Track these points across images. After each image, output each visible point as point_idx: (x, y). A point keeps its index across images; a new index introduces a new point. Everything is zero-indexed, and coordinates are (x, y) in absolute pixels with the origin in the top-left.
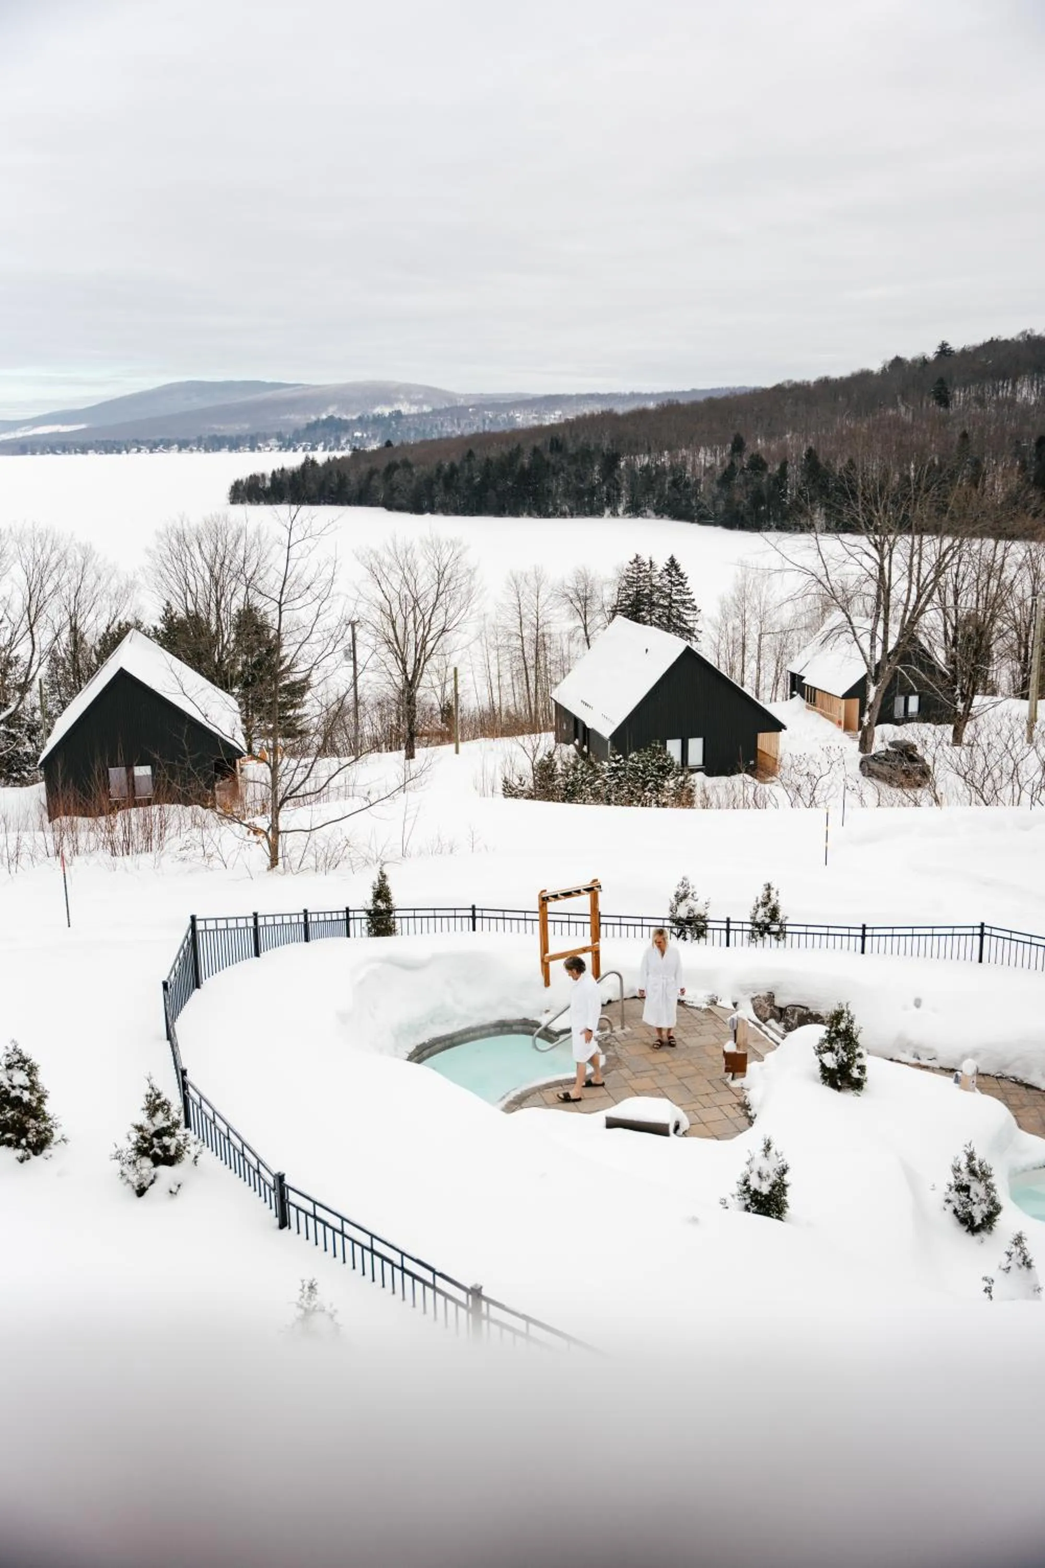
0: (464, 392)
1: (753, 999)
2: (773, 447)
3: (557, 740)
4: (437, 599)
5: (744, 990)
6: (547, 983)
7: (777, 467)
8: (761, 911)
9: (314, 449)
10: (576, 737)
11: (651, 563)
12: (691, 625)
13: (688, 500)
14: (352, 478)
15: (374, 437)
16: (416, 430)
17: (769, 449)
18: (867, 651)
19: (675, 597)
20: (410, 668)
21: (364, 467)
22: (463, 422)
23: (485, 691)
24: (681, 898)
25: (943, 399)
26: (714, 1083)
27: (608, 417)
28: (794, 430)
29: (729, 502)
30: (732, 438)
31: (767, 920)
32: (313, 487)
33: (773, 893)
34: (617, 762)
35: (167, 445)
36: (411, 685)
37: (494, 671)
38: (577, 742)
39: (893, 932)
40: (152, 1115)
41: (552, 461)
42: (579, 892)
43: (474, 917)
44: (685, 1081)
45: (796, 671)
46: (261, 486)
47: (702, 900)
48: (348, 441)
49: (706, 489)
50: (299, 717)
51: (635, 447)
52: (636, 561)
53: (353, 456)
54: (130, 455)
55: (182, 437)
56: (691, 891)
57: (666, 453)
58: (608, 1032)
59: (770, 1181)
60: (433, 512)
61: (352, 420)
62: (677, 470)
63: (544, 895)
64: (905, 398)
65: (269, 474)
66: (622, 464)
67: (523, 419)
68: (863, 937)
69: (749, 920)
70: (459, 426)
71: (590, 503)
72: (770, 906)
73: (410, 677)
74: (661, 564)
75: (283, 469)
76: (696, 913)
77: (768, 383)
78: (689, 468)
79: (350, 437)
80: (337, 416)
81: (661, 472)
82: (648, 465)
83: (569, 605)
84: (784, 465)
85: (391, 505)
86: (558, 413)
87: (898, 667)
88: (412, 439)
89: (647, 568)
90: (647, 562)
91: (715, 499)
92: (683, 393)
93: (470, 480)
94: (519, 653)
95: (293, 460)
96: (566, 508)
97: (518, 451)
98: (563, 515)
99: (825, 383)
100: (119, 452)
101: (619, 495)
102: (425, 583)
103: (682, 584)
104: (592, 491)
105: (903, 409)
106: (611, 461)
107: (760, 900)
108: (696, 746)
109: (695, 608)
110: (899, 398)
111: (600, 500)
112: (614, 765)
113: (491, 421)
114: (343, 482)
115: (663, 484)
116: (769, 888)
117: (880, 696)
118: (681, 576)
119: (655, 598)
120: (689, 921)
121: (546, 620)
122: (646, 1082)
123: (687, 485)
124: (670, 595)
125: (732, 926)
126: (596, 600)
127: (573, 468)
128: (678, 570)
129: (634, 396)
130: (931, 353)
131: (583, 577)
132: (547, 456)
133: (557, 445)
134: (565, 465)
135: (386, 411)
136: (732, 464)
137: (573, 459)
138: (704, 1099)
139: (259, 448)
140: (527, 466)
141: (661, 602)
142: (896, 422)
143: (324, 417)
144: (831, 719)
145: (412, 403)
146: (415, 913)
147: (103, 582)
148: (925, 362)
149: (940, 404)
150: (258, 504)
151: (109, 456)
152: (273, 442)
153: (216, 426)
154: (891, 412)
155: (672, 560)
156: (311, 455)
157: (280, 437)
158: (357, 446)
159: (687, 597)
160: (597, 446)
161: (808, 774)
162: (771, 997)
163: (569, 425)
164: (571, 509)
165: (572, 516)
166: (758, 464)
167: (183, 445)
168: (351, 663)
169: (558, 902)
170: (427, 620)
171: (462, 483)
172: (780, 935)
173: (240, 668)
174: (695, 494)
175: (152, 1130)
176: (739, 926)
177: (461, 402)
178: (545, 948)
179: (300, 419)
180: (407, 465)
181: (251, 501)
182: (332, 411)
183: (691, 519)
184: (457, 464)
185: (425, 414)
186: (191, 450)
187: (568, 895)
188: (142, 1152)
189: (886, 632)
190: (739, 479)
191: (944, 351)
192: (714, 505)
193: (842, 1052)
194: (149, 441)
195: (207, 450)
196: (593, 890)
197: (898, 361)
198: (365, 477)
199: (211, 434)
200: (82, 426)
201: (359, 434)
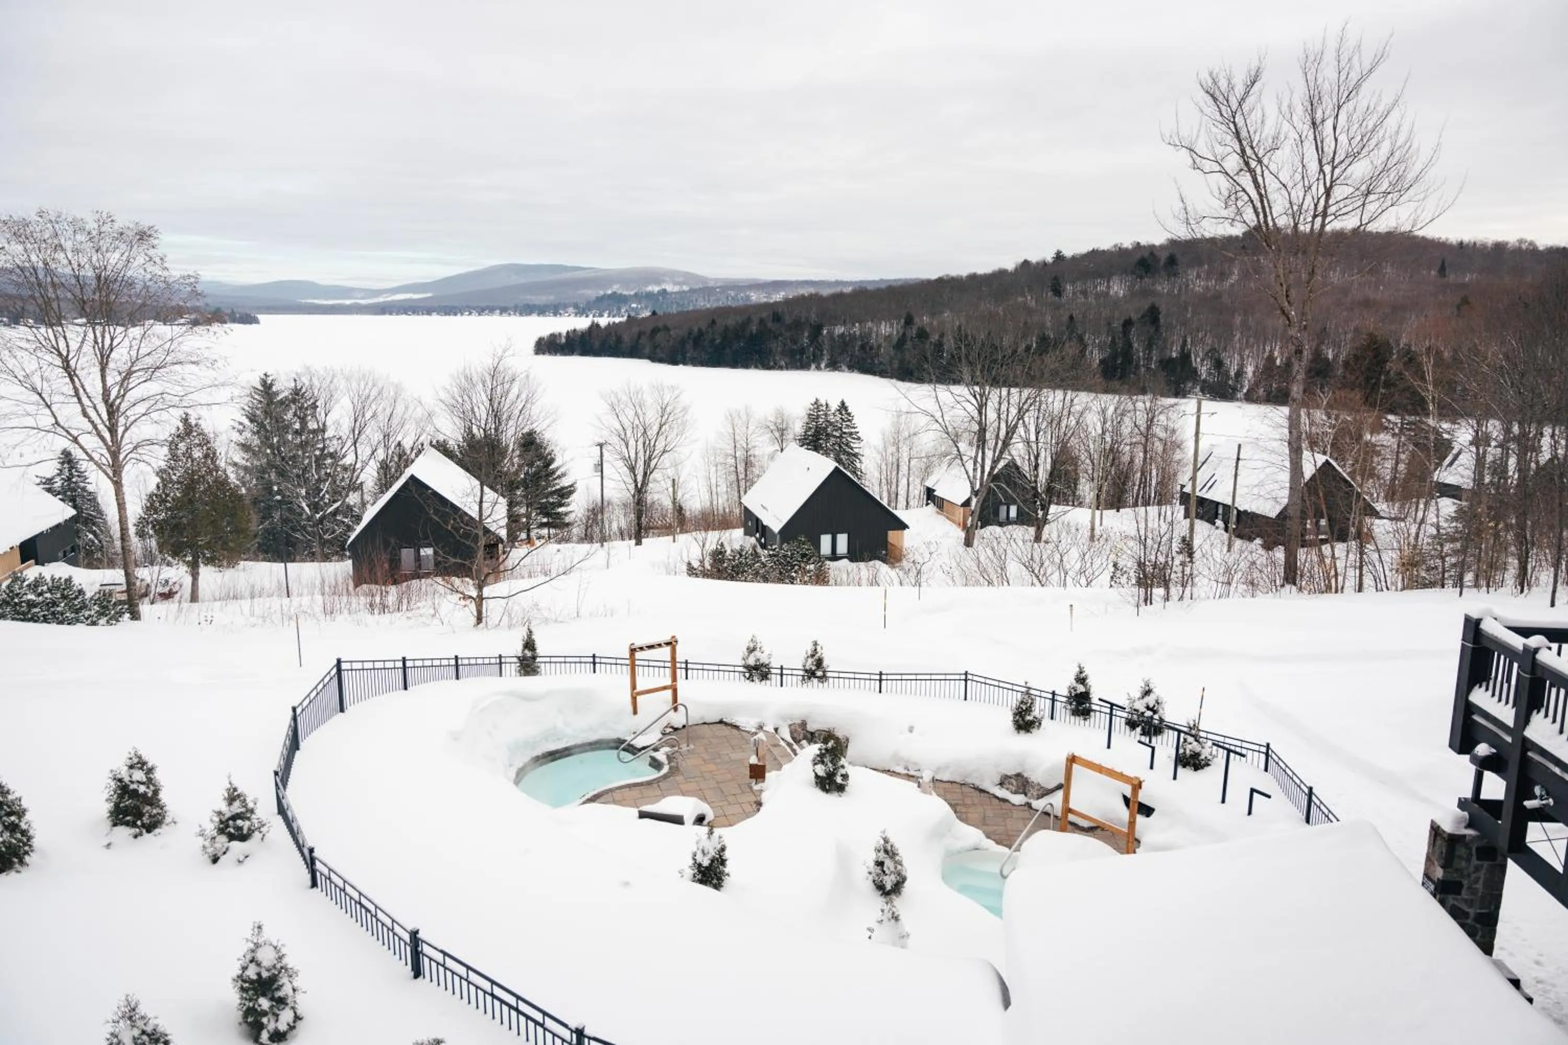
0: (714, 277)
1: (790, 726)
2: (935, 323)
3: (746, 534)
4: (660, 428)
5: (784, 719)
6: (635, 712)
7: (937, 337)
8: (810, 660)
9: (601, 315)
10: (757, 531)
11: (827, 405)
12: (856, 450)
13: (872, 359)
14: (626, 338)
15: (646, 307)
16: (677, 303)
17: (932, 324)
18: (971, 473)
19: (844, 430)
20: (640, 478)
21: (635, 330)
22: (712, 298)
23: (707, 497)
24: (751, 650)
25: (1057, 291)
26: (742, 787)
27: (814, 299)
28: (951, 311)
29: (902, 362)
30: (904, 315)
31: (814, 668)
32: (597, 344)
33: (819, 648)
34: (774, 550)
35: (491, 310)
36: (640, 491)
37: (713, 481)
38: (758, 535)
39: (902, 677)
40: (230, 804)
41: (773, 329)
42: (660, 645)
43: (594, 663)
44: (721, 785)
45: (930, 486)
46: (558, 342)
47: (766, 653)
48: (627, 311)
49: (886, 351)
50: (566, 514)
51: (835, 320)
52: (816, 403)
53: (627, 320)
54: (464, 317)
55: (503, 305)
56: (758, 646)
57: (857, 325)
58: (676, 749)
59: (710, 856)
60: (685, 364)
61: (630, 295)
62: (865, 337)
63: (633, 647)
64: (1030, 290)
65: (564, 333)
66: (825, 332)
67: (756, 297)
68: (881, 680)
69: (801, 667)
70: (709, 301)
71: (801, 360)
72: (816, 657)
73: (639, 485)
74: (834, 406)
75: (575, 330)
76: (761, 662)
77: (934, 276)
78: (874, 335)
79: (628, 308)
80: (619, 292)
81: (853, 337)
82: (843, 334)
83: (770, 435)
84: (942, 335)
85: (654, 358)
86: (782, 293)
87: (992, 485)
88: (674, 310)
89: (824, 408)
90: (824, 404)
91: (892, 359)
92: (870, 282)
93: (713, 340)
94: (733, 469)
95: (582, 323)
96: (783, 363)
97: (749, 321)
98: (781, 368)
99: (973, 277)
100: (455, 314)
101: (822, 355)
102: (652, 417)
103: (849, 420)
104: (802, 351)
105: (1029, 298)
106: (817, 329)
107: (810, 653)
108: (842, 540)
109: (859, 439)
110: (1026, 289)
111: (808, 358)
112: (771, 553)
113: (733, 298)
114: (619, 340)
115: (854, 347)
116: (816, 644)
117: (979, 505)
118: (849, 414)
119: (829, 430)
120: (756, 668)
121: (753, 444)
122: (692, 786)
123: (871, 348)
124: (841, 428)
125: (785, 672)
126: (790, 431)
127: (788, 334)
128: (847, 411)
129: (838, 283)
130: (1049, 257)
131: (780, 414)
132: (770, 325)
133: (777, 318)
134: (783, 331)
135: (656, 289)
136: (904, 334)
137: (789, 328)
138: (731, 799)
139: (560, 314)
140: (754, 332)
141: (835, 433)
142: (1025, 306)
143: (609, 292)
144: (953, 521)
145: (675, 284)
146: (551, 659)
147: (410, 411)
148: (1045, 264)
149: (1055, 295)
150: (556, 355)
151: (447, 317)
152: (571, 310)
153: (529, 297)
154: (1020, 299)
155: (843, 403)
156: (596, 320)
157: (576, 306)
158: (633, 314)
159: (853, 430)
160: (807, 319)
161: (914, 562)
162: (804, 724)
163: (787, 302)
164: (786, 364)
165: (787, 369)
166: (923, 335)
167: (504, 310)
168: (599, 474)
169: (643, 652)
170: (652, 444)
171: (706, 343)
172: (823, 678)
173: (522, 476)
174: (877, 355)
175: (228, 815)
176: (789, 672)
177: (711, 284)
178: (634, 687)
179: (592, 293)
180: (667, 329)
181: (550, 353)
182: (616, 288)
183: (874, 373)
184: (704, 329)
185: (684, 292)
186: (510, 314)
187: (651, 647)
188: (221, 831)
189: (983, 459)
190: (909, 345)
191: (1059, 257)
192: (891, 363)
193: (830, 765)
194: (477, 307)
195: (521, 314)
196: (672, 644)
197: (1026, 263)
198: (636, 336)
199: (525, 302)
200: (429, 295)
201: (634, 305)
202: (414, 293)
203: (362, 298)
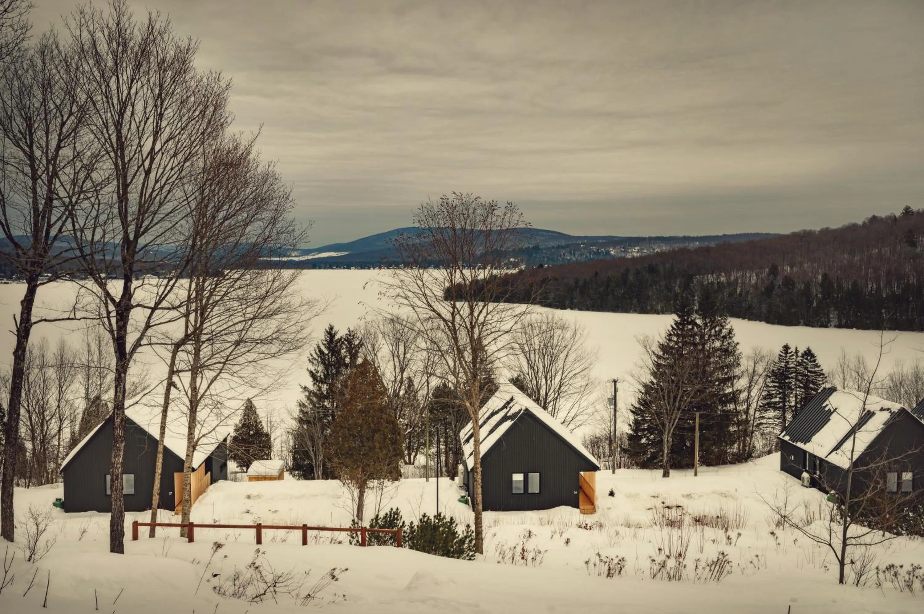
7: (803, 285)
16: (549, 258)
19: (810, 369)
22: (577, 253)
25: (912, 242)
27: (684, 252)
29: (771, 306)
30: (768, 266)
41: (648, 279)
46: (463, 290)
51: (703, 270)
57: (722, 274)
60: (572, 308)
62: (731, 285)
66: (695, 280)
70: (575, 255)
71: (674, 304)
77: (789, 231)
78: (740, 283)
81: (721, 286)
82: (712, 282)
84: (807, 284)
85: (544, 304)
91: (760, 304)
93: (598, 288)
96: (659, 307)
97: (625, 272)
100: (369, 268)
103: (814, 361)
104: (676, 297)
106: (688, 278)
108: (907, 477)
111: (681, 302)
113: (595, 253)
114: (515, 289)
115: (723, 293)
119: (798, 369)
124: (807, 368)
127: (662, 282)
129: (686, 239)
130: (897, 212)
132: (646, 275)
133: (652, 270)
134: (658, 281)
135: (530, 246)
136: (770, 282)
137: (663, 278)
140: (633, 280)
141: (802, 372)
145: (544, 241)
148: (894, 218)
149: (909, 245)
151: (363, 271)
157: (463, 260)
159: (817, 369)
160: (680, 269)
163: (660, 256)
164: (662, 308)
165: (663, 312)
166: (789, 282)
171: (591, 291)
174: (745, 300)
184: (588, 279)
190: (776, 292)
191: (908, 212)
192: (760, 307)
194: (385, 262)
197: (875, 218)
198: (528, 286)
200: (347, 253)
201: (512, 260)
202: (335, 251)
203: (296, 256)
